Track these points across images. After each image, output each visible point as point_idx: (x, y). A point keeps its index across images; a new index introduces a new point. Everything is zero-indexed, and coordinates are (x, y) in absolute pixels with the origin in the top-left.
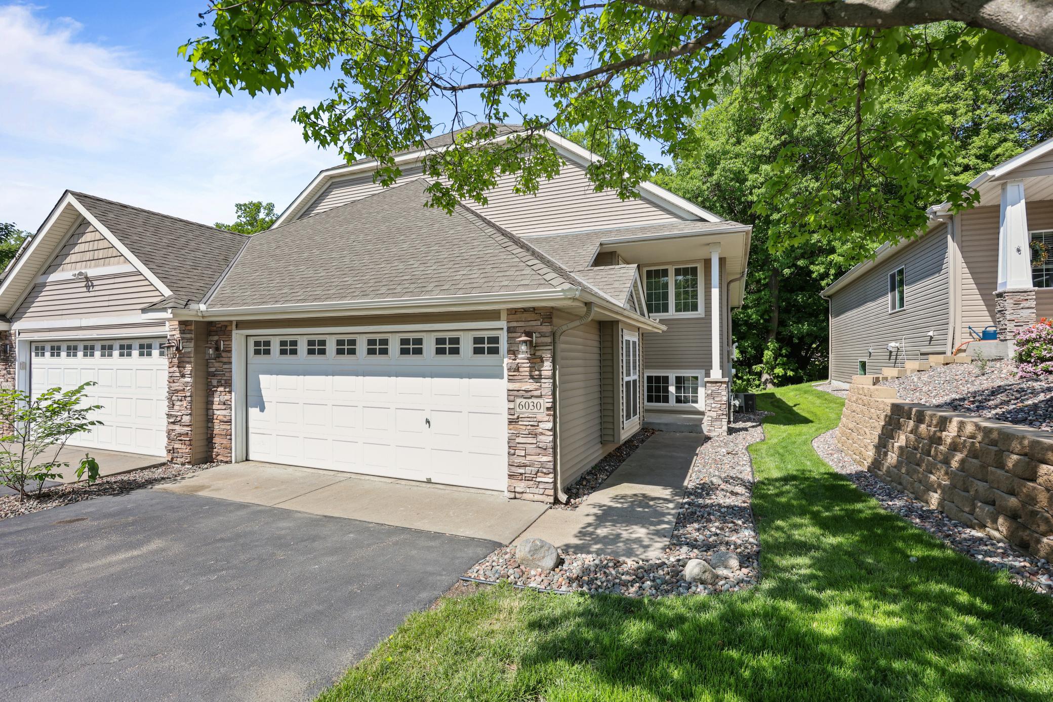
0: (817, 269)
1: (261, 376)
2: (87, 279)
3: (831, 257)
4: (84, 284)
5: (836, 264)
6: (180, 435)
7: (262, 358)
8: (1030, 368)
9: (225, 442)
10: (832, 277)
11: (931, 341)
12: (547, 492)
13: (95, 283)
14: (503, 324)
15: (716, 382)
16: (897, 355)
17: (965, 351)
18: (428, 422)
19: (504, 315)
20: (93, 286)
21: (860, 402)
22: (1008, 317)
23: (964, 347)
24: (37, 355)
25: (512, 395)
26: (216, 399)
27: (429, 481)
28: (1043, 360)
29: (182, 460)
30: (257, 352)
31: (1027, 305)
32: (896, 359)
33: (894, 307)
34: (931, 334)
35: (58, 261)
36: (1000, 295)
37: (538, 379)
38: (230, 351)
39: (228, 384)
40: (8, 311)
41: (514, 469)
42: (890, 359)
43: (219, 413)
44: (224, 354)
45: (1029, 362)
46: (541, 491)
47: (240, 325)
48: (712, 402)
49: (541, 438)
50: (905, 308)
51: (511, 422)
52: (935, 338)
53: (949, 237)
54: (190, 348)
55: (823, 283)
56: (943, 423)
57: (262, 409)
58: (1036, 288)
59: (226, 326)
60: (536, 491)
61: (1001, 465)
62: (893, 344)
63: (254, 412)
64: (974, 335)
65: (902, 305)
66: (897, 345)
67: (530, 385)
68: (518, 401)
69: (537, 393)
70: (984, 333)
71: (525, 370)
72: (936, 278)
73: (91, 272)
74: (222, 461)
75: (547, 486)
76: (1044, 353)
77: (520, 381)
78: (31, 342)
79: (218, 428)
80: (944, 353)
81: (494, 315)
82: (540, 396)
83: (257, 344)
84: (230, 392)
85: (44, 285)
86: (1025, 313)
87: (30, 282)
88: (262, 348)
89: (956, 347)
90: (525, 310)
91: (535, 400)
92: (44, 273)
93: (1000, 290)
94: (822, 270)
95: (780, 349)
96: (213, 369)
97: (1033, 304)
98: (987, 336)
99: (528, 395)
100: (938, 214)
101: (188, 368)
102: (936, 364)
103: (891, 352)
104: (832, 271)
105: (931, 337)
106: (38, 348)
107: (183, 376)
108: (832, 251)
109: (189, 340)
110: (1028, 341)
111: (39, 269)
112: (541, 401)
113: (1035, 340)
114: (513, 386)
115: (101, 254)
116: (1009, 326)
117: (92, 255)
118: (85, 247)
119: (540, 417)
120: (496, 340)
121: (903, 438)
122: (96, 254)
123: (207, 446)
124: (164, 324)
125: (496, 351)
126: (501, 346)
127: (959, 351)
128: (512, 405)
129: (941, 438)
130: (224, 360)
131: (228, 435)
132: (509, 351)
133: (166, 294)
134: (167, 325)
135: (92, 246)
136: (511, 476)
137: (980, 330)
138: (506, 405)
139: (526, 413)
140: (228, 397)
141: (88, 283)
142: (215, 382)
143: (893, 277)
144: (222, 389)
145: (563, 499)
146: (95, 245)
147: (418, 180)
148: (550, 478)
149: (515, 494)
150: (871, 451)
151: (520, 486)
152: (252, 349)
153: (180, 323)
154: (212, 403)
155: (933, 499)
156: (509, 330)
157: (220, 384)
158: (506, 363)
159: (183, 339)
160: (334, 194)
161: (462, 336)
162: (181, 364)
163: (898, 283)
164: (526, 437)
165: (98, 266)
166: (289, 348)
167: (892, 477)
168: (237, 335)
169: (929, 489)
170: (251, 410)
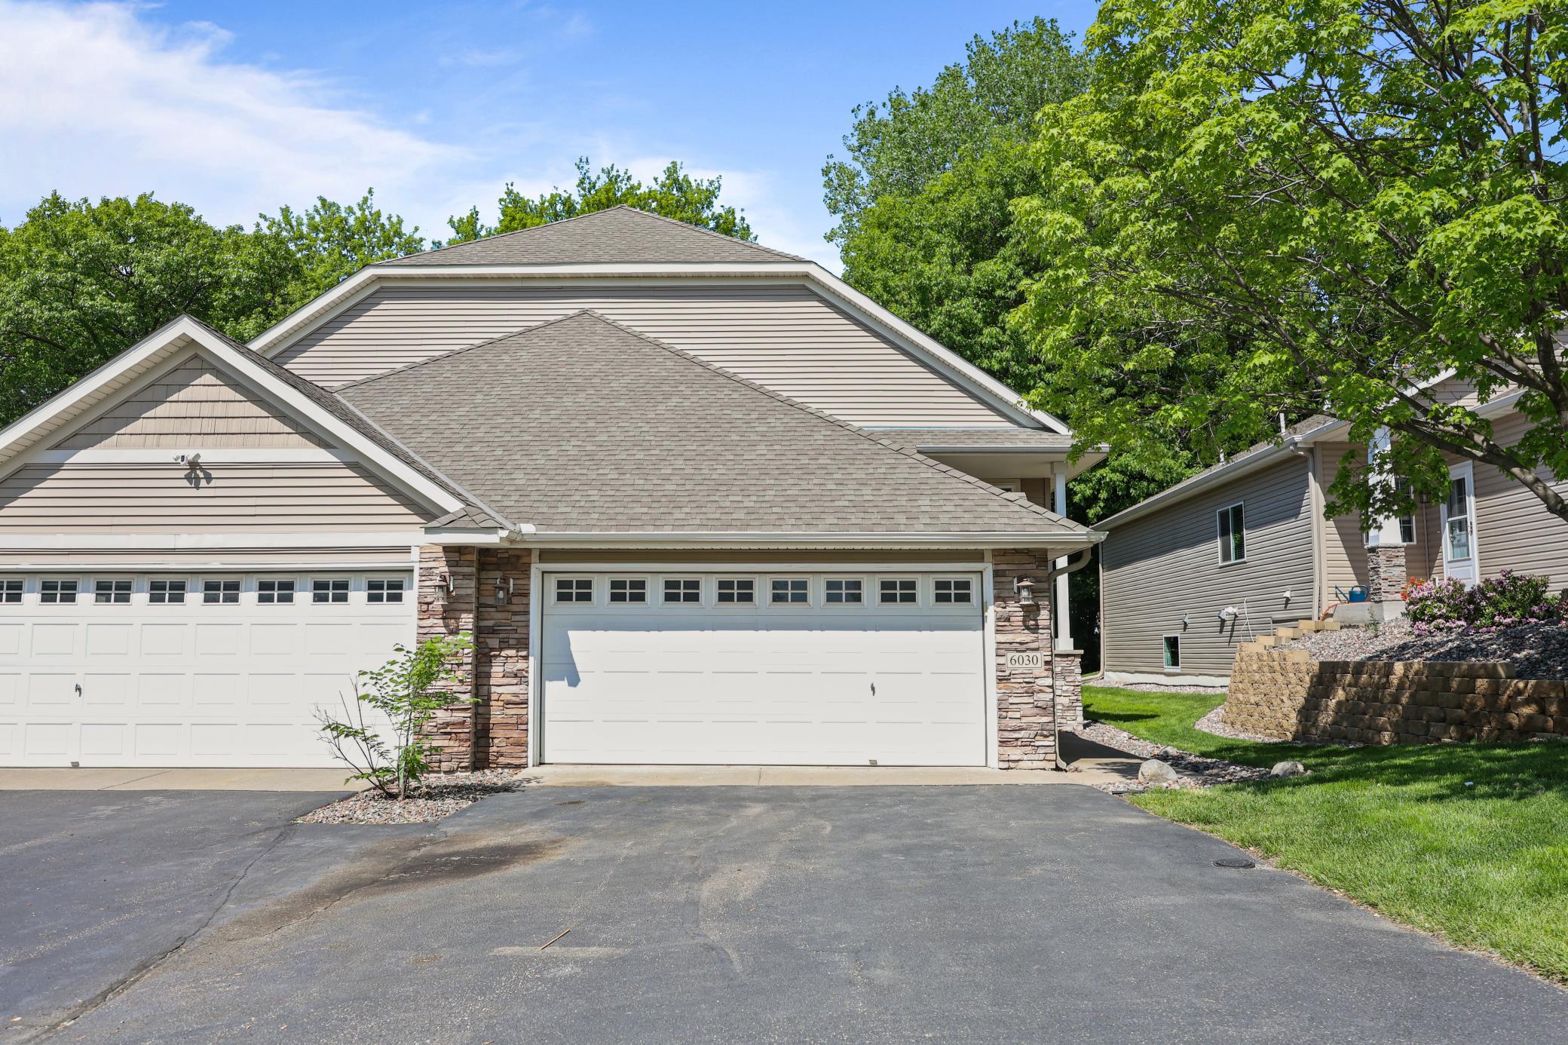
1: (571, 633)
2: (194, 465)
4: (182, 474)
5: (1107, 484)
6: (448, 724)
7: (574, 607)
8: (1423, 626)
9: (515, 734)
11: (1287, 604)
12: (1049, 757)
13: (214, 474)
14: (988, 568)
15: (1068, 656)
16: (1233, 625)
17: (1331, 616)
18: (873, 689)
19: (988, 556)
20: (209, 478)
21: (1266, 669)
22: (1383, 575)
23: (1331, 611)
25: (1001, 649)
26: (497, 670)
27: (874, 764)
28: (1434, 617)
29: (454, 765)
30: (563, 597)
31: (1398, 563)
32: (1232, 630)
33: (1226, 556)
34: (1287, 594)
35: (104, 426)
36: (1373, 550)
37: (1035, 629)
38: (527, 595)
39: (523, 644)
41: (1007, 734)
42: (1221, 631)
43: (501, 688)
44: (515, 600)
45: (1423, 620)
46: (1042, 757)
47: (547, 555)
48: (1063, 683)
49: (1037, 696)
50: (1245, 559)
51: (1000, 680)
52: (1293, 600)
53: (1310, 475)
54: (469, 588)
57: (574, 681)
58: (1405, 544)
59: (518, 557)
60: (1036, 757)
61: (1448, 689)
62: (1230, 609)
63: (555, 689)
64: (1340, 596)
65: (1240, 554)
66: (1235, 610)
67: (1026, 637)
68: (1010, 655)
69: (1033, 645)
70: (1351, 593)
71: (1018, 618)
72: (1295, 523)
73: (208, 455)
74: (508, 766)
75: (1048, 750)
76: (1436, 610)
77: (1012, 632)
79: (496, 714)
80: (1310, 619)
81: (977, 556)
82: (1037, 649)
83: (561, 584)
84: (526, 658)
85: (57, 467)
86: (1397, 571)
88: (574, 592)
89: (1324, 610)
90: (1017, 551)
91: (1031, 654)
92: (57, 447)
93: (1371, 544)
94: (1088, 492)
96: (490, 623)
97: (1402, 561)
98: (1353, 598)
99: (1022, 647)
100: (1299, 445)
101: (467, 620)
102: (1309, 630)
103: (1223, 621)
104: (1103, 495)
105: (1288, 599)
107: (454, 632)
109: (465, 576)
110: (1421, 599)
111: (50, 437)
112: (1038, 654)
113: (1427, 599)
114: (1002, 638)
115: (235, 426)
116: (1384, 586)
117: (207, 426)
118: (193, 410)
119: (1036, 673)
120: (966, 585)
121: (1341, 694)
122: (221, 426)
123: (476, 744)
124: (406, 550)
125: (965, 598)
126: (974, 592)
127: (1327, 615)
128: (1002, 660)
129: (1388, 683)
130: (515, 608)
131: (521, 723)
132: (997, 598)
133: (453, 505)
134: (415, 552)
135: (206, 409)
136: (1003, 743)
137: (1347, 591)
138: (992, 661)
139: (1019, 668)
140: (521, 665)
141: (195, 471)
142: (494, 642)
143: (1224, 516)
144: (512, 652)
145: (1062, 764)
146: (219, 409)
147: (584, 312)
148: (1050, 741)
149: (1009, 764)
150: (1293, 718)
151: (1015, 753)
152: (552, 590)
153: (448, 549)
154: (488, 676)
155: (1386, 737)
156: (997, 574)
157: (505, 645)
158: (991, 613)
159: (452, 574)
160: (388, 308)
161: (919, 580)
162: (449, 613)
163: (1233, 524)
164: (1019, 695)
165: (228, 446)
166: (628, 592)
167: (1333, 735)
168: (536, 569)
169: (1380, 730)
170: (549, 686)
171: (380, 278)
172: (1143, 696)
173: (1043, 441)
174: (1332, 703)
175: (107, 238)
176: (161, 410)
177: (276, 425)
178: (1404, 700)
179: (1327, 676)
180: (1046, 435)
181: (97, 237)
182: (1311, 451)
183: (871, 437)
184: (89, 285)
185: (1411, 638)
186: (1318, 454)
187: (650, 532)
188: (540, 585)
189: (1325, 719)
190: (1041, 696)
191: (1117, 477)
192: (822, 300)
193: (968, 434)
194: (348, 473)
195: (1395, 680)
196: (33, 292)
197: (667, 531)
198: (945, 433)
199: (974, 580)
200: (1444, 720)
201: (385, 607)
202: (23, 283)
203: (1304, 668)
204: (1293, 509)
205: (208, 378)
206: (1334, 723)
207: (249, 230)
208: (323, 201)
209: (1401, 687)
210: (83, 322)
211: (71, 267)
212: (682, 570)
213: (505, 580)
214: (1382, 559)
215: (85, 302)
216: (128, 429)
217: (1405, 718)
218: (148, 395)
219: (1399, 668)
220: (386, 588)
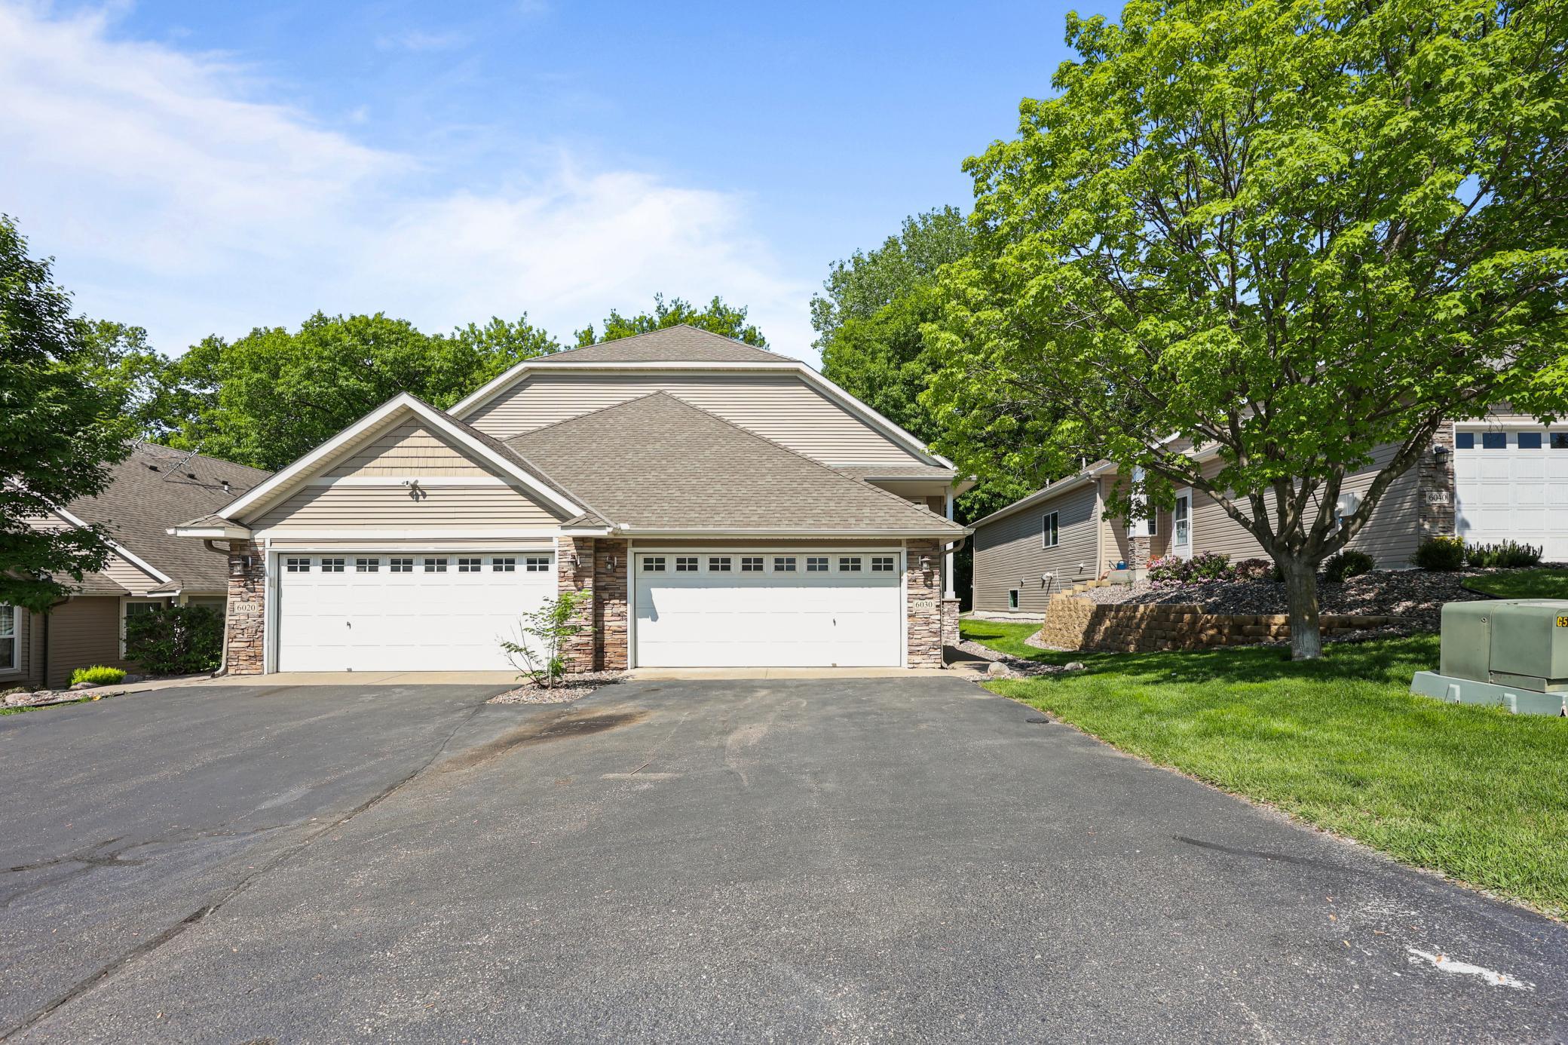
1: (652, 590)
2: (414, 487)
4: (408, 492)
6: (578, 644)
7: (654, 574)
8: (1157, 583)
9: (620, 650)
11: (1081, 571)
12: (937, 661)
13: (428, 492)
14: (904, 550)
16: (1049, 584)
17: (1106, 577)
18: (834, 621)
19: (904, 543)
20: (424, 495)
21: (1066, 609)
22: (1138, 554)
23: (1106, 575)
24: (291, 569)
25: (911, 598)
26: (608, 611)
27: (834, 666)
28: (1164, 578)
29: (582, 668)
30: (647, 568)
31: (1145, 547)
32: (1049, 587)
33: (1047, 543)
34: (1081, 565)
35: (356, 462)
36: (1130, 540)
37: (931, 586)
38: (625, 567)
39: (623, 596)
40: (246, 516)
41: (913, 648)
42: (1043, 587)
43: (611, 623)
44: (618, 570)
45: (1157, 580)
46: (933, 661)
47: (637, 543)
49: (931, 626)
50: (1058, 544)
51: (910, 616)
52: (1084, 568)
53: (1098, 494)
54: (590, 563)
57: (655, 618)
58: (1150, 535)
59: (619, 544)
60: (930, 661)
61: (1168, 620)
62: (1048, 574)
63: (644, 623)
64: (1112, 566)
65: (1055, 541)
66: (1051, 575)
67: (926, 591)
68: (916, 601)
69: (930, 596)
70: (1119, 565)
71: (921, 580)
72: (1085, 524)
73: (423, 481)
74: (616, 669)
75: (937, 657)
76: (1165, 574)
77: (917, 588)
78: (279, 554)
79: (608, 638)
80: (1092, 580)
81: (897, 543)
82: (933, 598)
83: (646, 560)
84: (625, 605)
85: (327, 488)
86: (1144, 551)
87: (297, 482)
88: (654, 565)
89: (1102, 574)
90: (921, 540)
91: (929, 601)
92: (326, 475)
93: (1130, 536)
96: (603, 584)
97: (1148, 545)
98: (1119, 567)
99: (923, 597)
100: (1092, 477)
101: (589, 582)
102: (1092, 586)
103: (1044, 581)
105: (1082, 568)
106: (299, 563)
107: (581, 589)
109: (587, 556)
110: (1157, 568)
112: (933, 601)
113: (1160, 568)
114: (911, 592)
115: (439, 462)
116: (1137, 560)
117: (422, 462)
118: (413, 452)
119: (931, 612)
120: (891, 560)
121: (1108, 623)
122: (431, 462)
123: (596, 656)
124: (550, 539)
125: (890, 568)
126: (895, 564)
127: (1103, 577)
128: (910, 605)
129: (1133, 616)
130: (618, 575)
131: (623, 643)
132: (909, 568)
133: (578, 512)
134: (555, 541)
135: (421, 452)
136: (910, 653)
137: (1115, 563)
138: (905, 605)
139: (921, 609)
140: (623, 609)
141: (416, 491)
142: (605, 595)
143: (1047, 519)
144: (617, 601)
145: (945, 665)
146: (429, 452)
147: (657, 391)
148: (938, 652)
149: (914, 665)
150: (1081, 637)
151: (917, 659)
152: (641, 564)
153: (575, 539)
154: (603, 615)
155: (1132, 648)
156: (909, 554)
157: (612, 597)
158: (905, 577)
159: (579, 554)
160: (536, 388)
161: (863, 558)
162: (578, 578)
163: (1052, 524)
164: (921, 625)
165: (435, 475)
166: (687, 565)
167: (1102, 646)
168: (631, 551)
169: (1128, 644)
170: (640, 621)
171: (530, 369)
172: (996, 625)
173: (941, 474)
174: (1103, 628)
175: (355, 341)
176: (392, 452)
177: (466, 462)
178: (1143, 626)
179: (1100, 612)
180: (942, 470)
181: (347, 340)
182: (1099, 480)
183: (834, 471)
184: (344, 372)
185: (1150, 591)
186: (1103, 481)
187: (700, 528)
188: (633, 562)
189: (1098, 637)
190: (933, 625)
191: (985, 496)
193: (895, 469)
194: (512, 492)
195: (1137, 615)
197: (710, 528)
198: (881, 468)
199: (896, 558)
200: (1164, 638)
201: (538, 575)
202: (302, 370)
203: (1088, 608)
204: (1086, 516)
205: (421, 432)
206: (1103, 640)
207: (447, 337)
208: (495, 319)
209: (1142, 618)
210: (340, 395)
211: (333, 360)
212: (721, 552)
213: (612, 558)
214: (1137, 545)
215: (342, 382)
216: (372, 464)
217: (1144, 636)
218: (383, 443)
219: (1141, 608)
220: (538, 562)
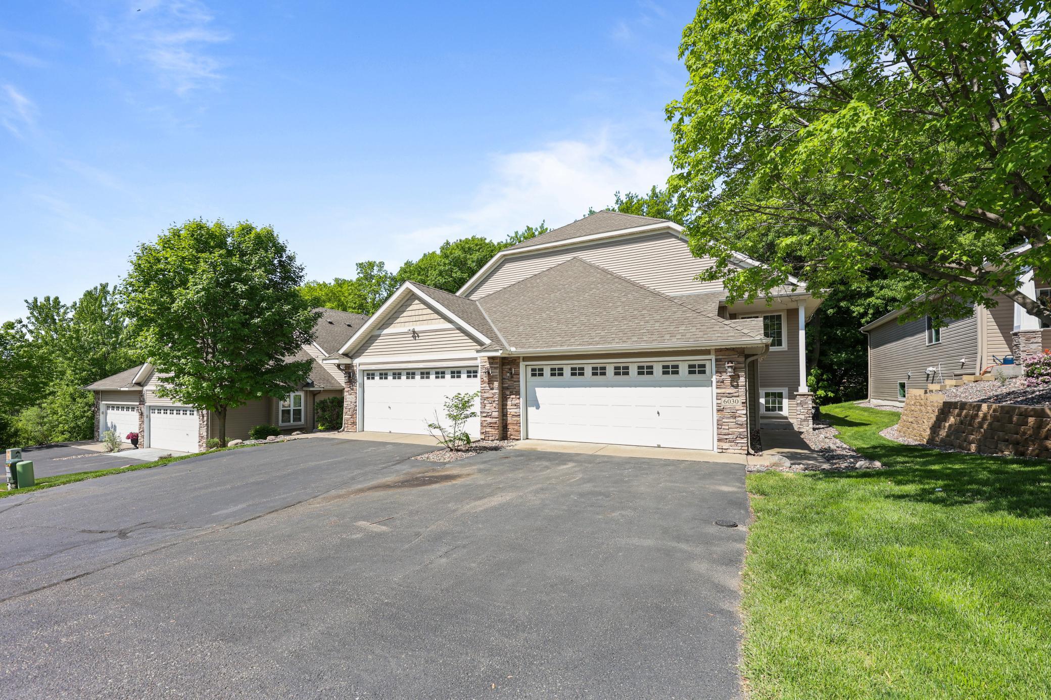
0: (857, 310)
1: (537, 389)
2: (414, 332)
3: (870, 299)
4: (411, 335)
5: (874, 305)
6: (491, 423)
7: (537, 378)
8: (1034, 380)
9: (516, 427)
10: (870, 316)
11: (963, 365)
12: (743, 448)
13: (420, 335)
14: (713, 357)
15: (804, 395)
16: (934, 377)
17: (990, 372)
18: (658, 413)
19: (713, 352)
20: (418, 336)
21: (918, 404)
22: (1022, 349)
23: (989, 370)
24: (368, 378)
25: (719, 396)
26: (509, 403)
27: (659, 446)
28: (1042, 375)
29: (493, 438)
30: (534, 375)
31: (1035, 341)
32: (933, 380)
33: (930, 340)
34: (963, 360)
35: (390, 321)
36: (1016, 334)
37: (737, 387)
38: (519, 374)
39: (518, 393)
40: (350, 352)
41: (721, 436)
42: (927, 380)
43: (511, 410)
44: (515, 376)
45: (1033, 377)
46: (740, 448)
47: (526, 359)
48: (801, 408)
49: (737, 419)
50: (941, 342)
51: (718, 411)
52: (966, 363)
54: (497, 372)
55: (863, 321)
56: (979, 407)
57: (538, 407)
58: (1042, 330)
59: (515, 360)
60: (737, 448)
61: (1011, 422)
62: (931, 369)
63: (531, 410)
64: (997, 361)
65: (938, 339)
66: (934, 369)
67: (732, 390)
68: (723, 399)
69: (737, 394)
70: (1004, 360)
71: (728, 381)
72: (967, 321)
73: (418, 329)
74: (514, 439)
75: (743, 445)
76: (1042, 371)
77: (725, 388)
78: (364, 371)
79: (510, 419)
80: (974, 374)
81: (707, 352)
82: (738, 396)
83: (533, 370)
84: (519, 398)
85: (379, 336)
86: (1034, 346)
87: (368, 334)
88: (537, 373)
89: (983, 369)
90: (727, 349)
91: (735, 399)
92: (379, 329)
93: (1015, 331)
94: (862, 310)
95: (822, 375)
96: (506, 385)
97: (1040, 340)
98: (1006, 361)
99: (730, 395)
101: (496, 384)
102: (969, 381)
103: (928, 375)
104: (871, 311)
105: (963, 363)
106: (371, 375)
107: (492, 389)
108: (870, 294)
109: (495, 368)
110: (1032, 364)
111: (376, 326)
112: (738, 399)
113: (1037, 364)
114: (719, 391)
115: (425, 317)
117: (417, 318)
118: (413, 313)
119: (737, 408)
120: (704, 366)
121: (952, 420)
122: (421, 318)
123: (503, 430)
124: (476, 359)
125: (704, 372)
126: (708, 369)
127: (986, 372)
128: (719, 401)
129: (977, 415)
130: (515, 380)
131: (518, 423)
132: (717, 372)
133: (487, 341)
134: (479, 359)
135: (417, 313)
136: (719, 440)
137: (1001, 358)
138: (715, 401)
139: (728, 405)
140: (517, 401)
141: (415, 334)
142: (508, 393)
143: (929, 319)
144: (514, 396)
145: (752, 452)
146: (420, 312)
147: (575, 258)
148: (745, 441)
149: (722, 451)
150: (928, 432)
151: (726, 445)
152: (529, 372)
153: (489, 358)
154: (506, 405)
155: (973, 447)
156: (717, 360)
157: (512, 394)
158: (714, 378)
159: (491, 367)
161: (679, 364)
162: (490, 382)
164: (728, 418)
165: (432, 324)
166: (557, 372)
167: (946, 443)
168: (522, 365)
169: (970, 443)
170: (529, 409)
171: (505, 255)
174: (947, 425)
175: (460, 253)
176: (405, 314)
177: (436, 316)
178: (985, 426)
181: (458, 253)
183: (671, 299)
187: (559, 348)
188: (524, 371)
189: (943, 433)
190: (740, 419)
192: (677, 237)
194: (458, 331)
195: (981, 414)
196: (441, 274)
197: (565, 348)
199: (708, 364)
201: (472, 380)
202: (437, 272)
203: (936, 404)
205: (417, 302)
206: (947, 436)
207: (504, 242)
208: (528, 227)
209: (985, 418)
211: (450, 264)
212: (577, 363)
213: (510, 369)
216: (397, 321)
217: (985, 436)
218: (401, 310)
219: (984, 407)
220: (472, 373)
